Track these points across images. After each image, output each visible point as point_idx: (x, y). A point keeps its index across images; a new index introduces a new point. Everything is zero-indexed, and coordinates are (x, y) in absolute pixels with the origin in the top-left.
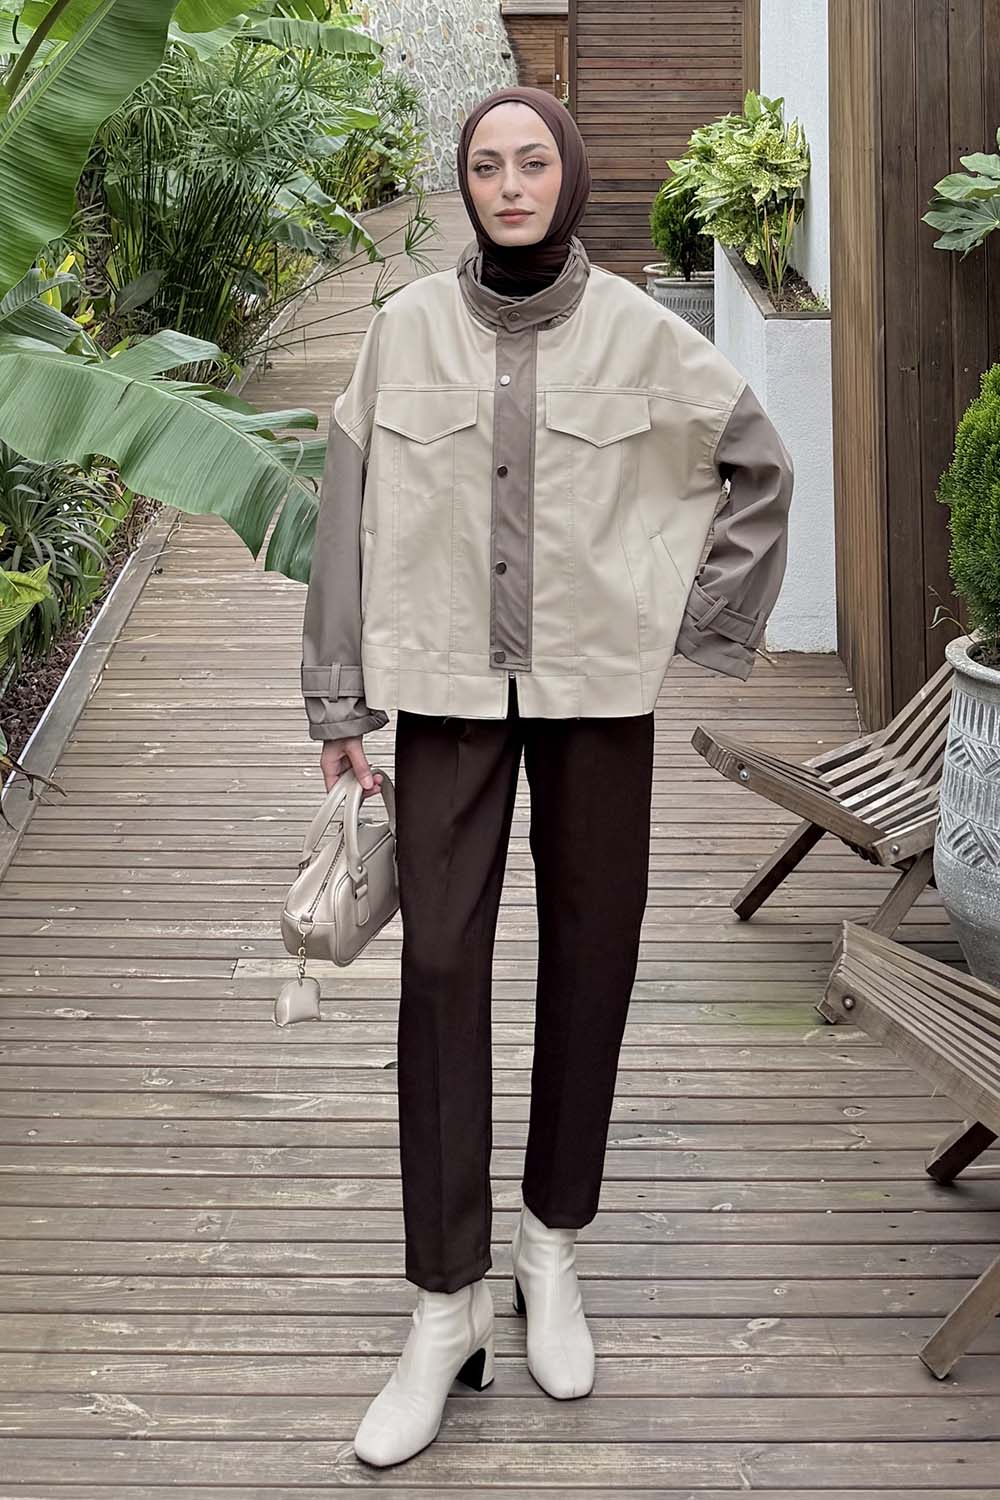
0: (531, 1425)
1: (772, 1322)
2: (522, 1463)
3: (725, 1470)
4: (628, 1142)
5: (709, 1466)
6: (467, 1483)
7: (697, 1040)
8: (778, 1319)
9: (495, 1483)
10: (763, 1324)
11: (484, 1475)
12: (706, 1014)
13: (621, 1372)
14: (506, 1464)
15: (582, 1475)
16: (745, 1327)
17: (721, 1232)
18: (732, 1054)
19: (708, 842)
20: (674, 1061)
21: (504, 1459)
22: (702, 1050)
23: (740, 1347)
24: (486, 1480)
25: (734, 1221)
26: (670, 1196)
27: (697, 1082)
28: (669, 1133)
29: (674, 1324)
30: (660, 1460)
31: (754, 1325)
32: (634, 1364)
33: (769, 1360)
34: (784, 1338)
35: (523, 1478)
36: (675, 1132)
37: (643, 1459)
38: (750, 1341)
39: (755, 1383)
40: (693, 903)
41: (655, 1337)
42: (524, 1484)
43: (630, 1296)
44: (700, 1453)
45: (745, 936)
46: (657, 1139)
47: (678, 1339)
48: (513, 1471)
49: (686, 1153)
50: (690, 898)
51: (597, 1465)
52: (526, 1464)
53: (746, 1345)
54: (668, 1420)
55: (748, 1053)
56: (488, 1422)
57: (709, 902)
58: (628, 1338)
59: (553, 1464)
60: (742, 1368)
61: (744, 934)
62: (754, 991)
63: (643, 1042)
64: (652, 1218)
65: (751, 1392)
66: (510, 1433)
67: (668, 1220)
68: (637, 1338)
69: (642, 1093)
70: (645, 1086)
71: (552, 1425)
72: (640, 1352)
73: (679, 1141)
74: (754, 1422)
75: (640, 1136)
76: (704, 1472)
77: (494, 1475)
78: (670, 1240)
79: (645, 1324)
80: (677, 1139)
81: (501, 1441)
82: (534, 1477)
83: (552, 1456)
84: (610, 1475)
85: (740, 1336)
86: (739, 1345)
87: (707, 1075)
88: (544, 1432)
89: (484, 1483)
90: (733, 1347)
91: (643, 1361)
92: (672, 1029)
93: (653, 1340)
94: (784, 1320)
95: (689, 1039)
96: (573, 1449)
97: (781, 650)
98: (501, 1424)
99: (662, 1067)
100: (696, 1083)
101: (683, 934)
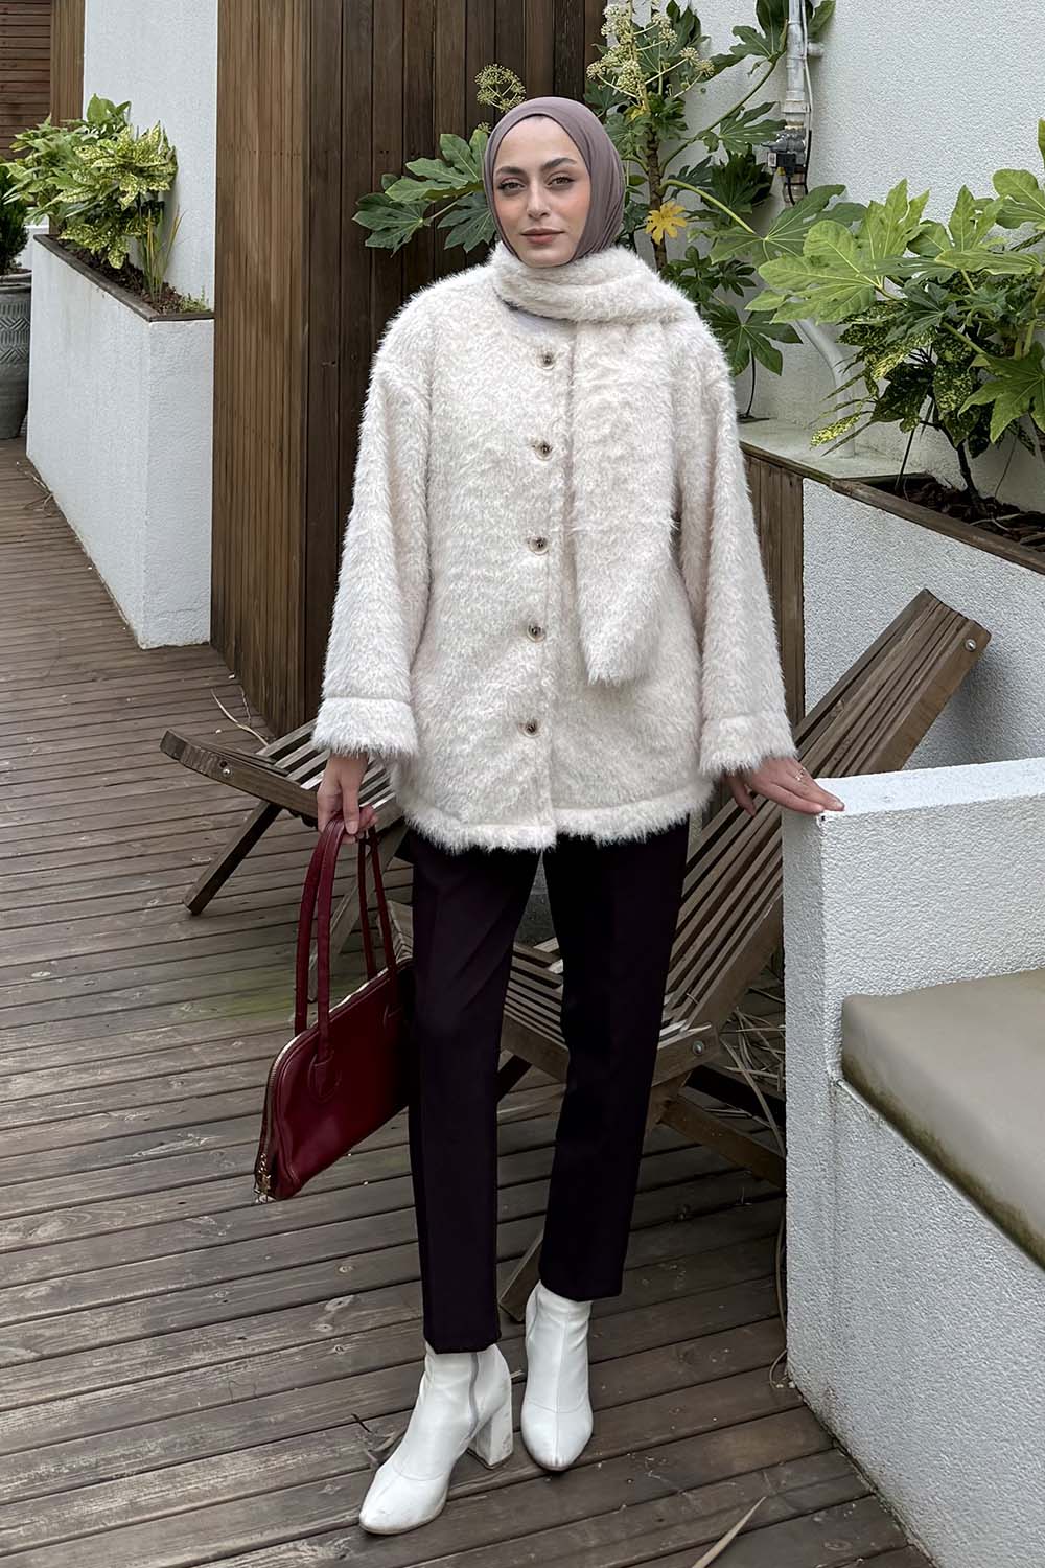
0: (147, 1453)
1: (347, 1300)
2: (150, 1494)
3: (350, 1452)
4: (150, 1152)
5: (334, 1451)
6: (102, 1526)
7: (188, 1040)
8: (352, 1296)
9: (130, 1520)
10: (340, 1303)
11: (118, 1515)
12: (188, 1013)
13: (219, 1379)
14: (135, 1498)
15: (215, 1491)
16: (323, 1310)
17: (272, 1222)
18: (226, 1047)
19: (137, 844)
20: (172, 1064)
21: (132, 1493)
22: (196, 1049)
23: (325, 1330)
24: (121, 1518)
25: (280, 1209)
26: (210, 1197)
27: (200, 1080)
28: (189, 1135)
29: (255, 1322)
30: (286, 1457)
31: (331, 1306)
32: (229, 1369)
33: (357, 1337)
34: (364, 1312)
35: (157, 1508)
36: (195, 1133)
37: (268, 1461)
38: (332, 1322)
39: (350, 1362)
40: (141, 906)
41: (240, 1338)
42: (160, 1513)
43: (203, 1302)
44: (321, 1441)
45: (201, 930)
46: (179, 1143)
47: (263, 1336)
48: (144, 1503)
49: (212, 1152)
50: (136, 902)
51: (226, 1476)
52: (155, 1493)
53: (330, 1328)
54: (281, 1417)
55: (241, 1044)
56: (103, 1460)
57: (156, 903)
58: (214, 1345)
59: (182, 1486)
60: (334, 1350)
61: (200, 928)
62: (227, 983)
63: (135, 1051)
64: (200, 1222)
65: (350, 1371)
66: (128, 1466)
67: (216, 1221)
68: (223, 1343)
69: (150, 1101)
70: (151, 1094)
71: (168, 1448)
72: (231, 1356)
73: (202, 1142)
74: (361, 1400)
75: (162, 1144)
76: (331, 1459)
77: (126, 1512)
78: (224, 1240)
79: (227, 1328)
80: (199, 1140)
81: (122, 1476)
82: (168, 1504)
83: (178, 1479)
84: (241, 1484)
85: (320, 1319)
86: (323, 1328)
87: (210, 1073)
88: (165, 1457)
89: (120, 1522)
90: (318, 1332)
91: (237, 1364)
92: (159, 1033)
93: (240, 1341)
94: (359, 1296)
95: (179, 1040)
96: (197, 1467)
97: (156, 646)
98: (116, 1458)
99: (161, 1072)
100: (198, 1082)
101: (140, 938)
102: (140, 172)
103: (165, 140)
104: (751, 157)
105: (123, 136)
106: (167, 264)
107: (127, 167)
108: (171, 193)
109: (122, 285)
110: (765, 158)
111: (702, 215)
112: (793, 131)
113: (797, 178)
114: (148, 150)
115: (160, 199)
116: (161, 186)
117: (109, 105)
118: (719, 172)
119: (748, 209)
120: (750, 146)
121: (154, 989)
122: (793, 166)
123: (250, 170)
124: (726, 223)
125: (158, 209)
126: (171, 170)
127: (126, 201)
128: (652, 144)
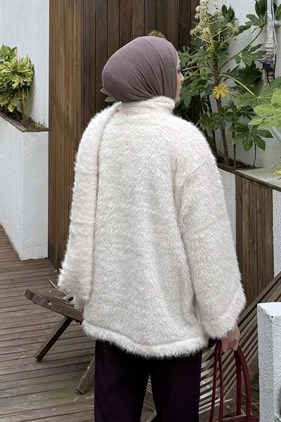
12: (35, 398)
18: (49, 411)
40: (18, 358)
45: (41, 366)
50: (16, 356)
92: (23, 405)
97: (27, 259)
101: (17, 370)
102: (20, 74)
103: (30, 62)
104: (254, 65)
105: (13, 61)
106: (31, 110)
107: (15, 72)
108: (32, 82)
109: (13, 118)
110: (259, 66)
111: (235, 88)
112: (269, 55)
113: (271, 73)
114: (23, 66)
115: (28, 85)
116: (28, 80)
117: (9, 48)
118: (241, 71)
119: (253, 86)
120: (253, 61)
121: (22, 389)
122: (269, 68)
123: (61, 73)
124: (244, 91)
125: (27, 89)
126: (32, 73)
127: (14, 86)
128: (215, 60)
